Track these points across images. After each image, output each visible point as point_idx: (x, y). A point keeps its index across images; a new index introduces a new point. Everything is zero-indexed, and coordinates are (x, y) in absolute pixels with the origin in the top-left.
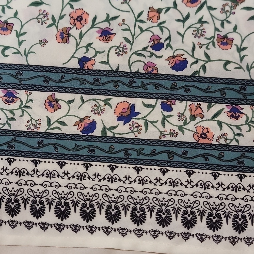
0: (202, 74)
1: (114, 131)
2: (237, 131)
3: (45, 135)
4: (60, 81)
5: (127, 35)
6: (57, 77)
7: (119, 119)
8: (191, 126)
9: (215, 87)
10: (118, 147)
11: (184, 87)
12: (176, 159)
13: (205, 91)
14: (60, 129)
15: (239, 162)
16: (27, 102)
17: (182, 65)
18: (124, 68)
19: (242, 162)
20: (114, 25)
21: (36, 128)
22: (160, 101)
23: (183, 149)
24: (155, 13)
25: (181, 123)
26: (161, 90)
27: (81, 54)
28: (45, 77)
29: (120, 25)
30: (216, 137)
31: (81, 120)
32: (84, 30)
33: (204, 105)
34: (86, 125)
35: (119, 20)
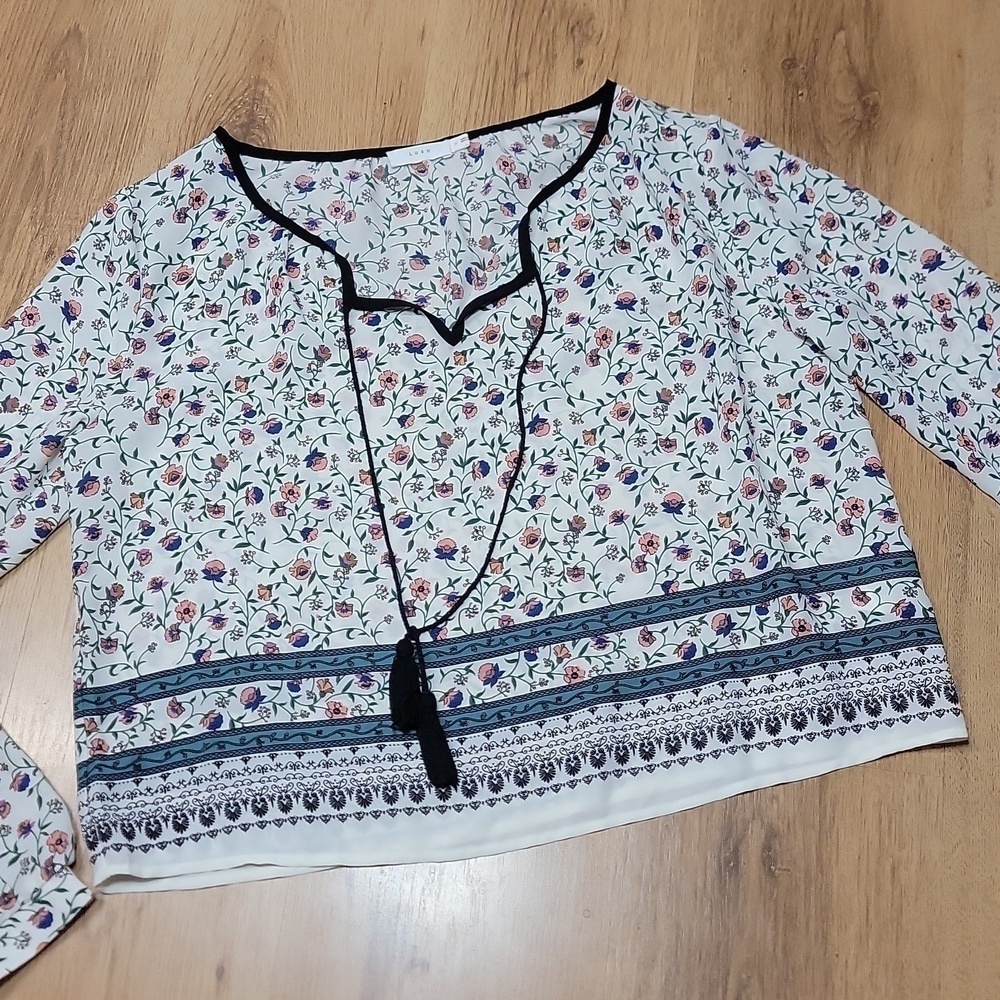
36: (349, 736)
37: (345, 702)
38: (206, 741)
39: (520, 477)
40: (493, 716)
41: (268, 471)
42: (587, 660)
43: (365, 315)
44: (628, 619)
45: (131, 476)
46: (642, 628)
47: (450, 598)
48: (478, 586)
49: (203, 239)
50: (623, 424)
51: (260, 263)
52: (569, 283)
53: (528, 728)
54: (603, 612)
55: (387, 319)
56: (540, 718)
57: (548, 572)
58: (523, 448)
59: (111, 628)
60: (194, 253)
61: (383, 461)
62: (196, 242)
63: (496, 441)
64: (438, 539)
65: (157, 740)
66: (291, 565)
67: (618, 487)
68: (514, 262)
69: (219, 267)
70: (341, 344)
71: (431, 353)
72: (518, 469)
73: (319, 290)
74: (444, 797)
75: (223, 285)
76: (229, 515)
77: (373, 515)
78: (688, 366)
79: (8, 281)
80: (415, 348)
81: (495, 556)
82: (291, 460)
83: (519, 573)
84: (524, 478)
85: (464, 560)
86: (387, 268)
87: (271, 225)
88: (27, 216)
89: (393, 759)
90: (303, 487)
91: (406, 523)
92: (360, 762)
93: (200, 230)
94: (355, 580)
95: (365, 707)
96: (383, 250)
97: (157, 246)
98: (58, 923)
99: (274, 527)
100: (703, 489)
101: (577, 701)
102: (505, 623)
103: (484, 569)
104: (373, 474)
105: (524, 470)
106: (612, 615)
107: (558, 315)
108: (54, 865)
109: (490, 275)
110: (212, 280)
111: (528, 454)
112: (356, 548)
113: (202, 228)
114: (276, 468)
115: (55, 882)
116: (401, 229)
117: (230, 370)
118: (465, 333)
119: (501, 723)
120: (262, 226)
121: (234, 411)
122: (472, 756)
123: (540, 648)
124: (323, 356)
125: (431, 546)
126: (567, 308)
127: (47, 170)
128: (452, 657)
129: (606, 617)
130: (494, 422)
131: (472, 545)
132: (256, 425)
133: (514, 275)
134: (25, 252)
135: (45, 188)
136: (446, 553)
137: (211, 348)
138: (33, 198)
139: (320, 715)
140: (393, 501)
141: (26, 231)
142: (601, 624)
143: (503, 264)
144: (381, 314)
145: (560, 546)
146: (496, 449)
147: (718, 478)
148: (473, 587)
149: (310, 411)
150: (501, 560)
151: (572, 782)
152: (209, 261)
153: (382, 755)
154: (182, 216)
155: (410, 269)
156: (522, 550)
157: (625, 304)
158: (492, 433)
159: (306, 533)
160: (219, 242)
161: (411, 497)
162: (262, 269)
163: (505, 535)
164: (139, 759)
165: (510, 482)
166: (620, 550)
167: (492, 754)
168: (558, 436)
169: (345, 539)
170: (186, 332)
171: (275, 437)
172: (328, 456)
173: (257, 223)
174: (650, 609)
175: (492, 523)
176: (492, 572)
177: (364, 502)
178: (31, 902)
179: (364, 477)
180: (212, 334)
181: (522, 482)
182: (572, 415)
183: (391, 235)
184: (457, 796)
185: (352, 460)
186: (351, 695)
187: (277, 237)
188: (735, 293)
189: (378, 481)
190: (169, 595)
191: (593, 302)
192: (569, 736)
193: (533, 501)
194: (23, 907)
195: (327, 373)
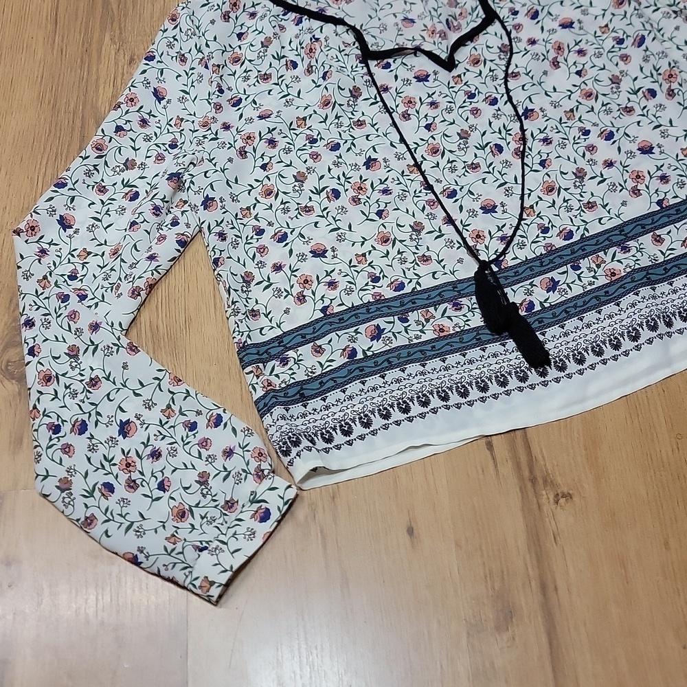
0: (419, 288)
1: (371, 350)
2: (465, 319)
3: (322, 375)
4: (314, 333)
5: (348, 278)
6: (310, 330)
7: (372, 340)
8: (429, 326)
9: (433, 294)
10: (380, 360)
11: (410, 301)
12: (428, 354)
13: (427, 299)
14: (331, 366)
15: (477, 340)
16: (298, 357)
17: (401, 286)
18: (358, 303)
19: (480, 339)
20: (335, 276)
21: (314, 373)
22: (396, 317)
23: (431, 345)
24: (361, 258)
25: (420, 327)
26: (394, 310)
27: (320, 306)
28: (301, 335)
29: (339, 274)
30: (451, 329)
31: (344, 350)
32: (314, 288)
33: (432, 309)
34: (350, 352)
35: (337, 271)
36: (456, 346)
37: (446, 323)
38: (349, 368)
39: (527, 150)
40: (562, 312)
41: (338, 176)
42: (620, 262)
43: (379, 64)
44: (639, 229)
45: (237, 196)
46: (652, 233)
47: (502, 239)
48: (521, 227)
49: (244, 33)
50: (592, 102)
51: (291, 42)
52: (521, 19)
53: (590, 316)
54: (620, 228)
55: (395, 63)
56: (597, 307)
57: (570, 209)
58: (523, 130)
59: (252, 303)
60: (239, 43)
61: (422, 156)
62: (240, 36)
63: (502, 129)
64: (480, 201)
65: (310, 374)
66: (375, 237)
67: (601, 144)
68: (476, 12)
69: (262, 47)
70: (368, 83)
71: (435, 80)
72: (525, 144)
73: (340, 52)
74: (543, 374)
75: (269, 59)
76: (318, 211)
77: (426, 193)
78: (625, 58)
79: (105, 83)
80: (422, 78)
81: (527, 204)
82: (353, 167)
83: (548, 213)
84: (530, 150)
85: (504, 212)
86: (386, 29)
87: (292, 16)
88: (107, 39)
89: (495, 355)
90: (368, 183)
91: (452, 194)
92: (471, 362)
93: (240, 28)
94: (427, 239)
95: (462, 324)
96: (379, 19)
97: (215, 38)
98: (275, 515)
99: (354, 213)
100: (664, 135)
101: (622, 290)
102: (549, 248)
103: (521, 215)
104: (418, 166)
105: (529, 144)
106: (627, 229)
107: (520, 41)
108: (263, 471)
109: (463, 23)
110: (259, 57)
111: (528, 134)
112: (420, 217)
113: (242, 25)
114: (344, 174)
115: (267, 483)
116: (388, 4)
117: (291, 114)
118: (457, 63)
119: (569, 316)
120: (286, 17)
121: (300, 141)
122: (555, 343)
123: (581, 261)
124: (356, 94)
125: (477, 206)
126: (524, 35)
127: (115, 7)
128: (516, 278)
129: (623, 231)
130: (496, 116)
131: (506, 200)
132: (320, 147)
133: (479, 21)
134: (113, 62)
135: (116, 19)
136: (489, 209)
137: (271, 102)
138: (109, 26)
139: (429, 335)
140: (438, 181)
141: (109, 48)
142: (622, 235)
143: (470, 14)
144: (391, 61)
145: (572, 190)
146: (504, 133)
147: (672, 126)
148: (517, 228)
149: (357, 132)
150: (532, 207)
151: (637, 346)
152: (252, 46)
153: (486, 355)
154: (226, 17)
155: (403, 28)
156: (544, 197)
157: (567, 25)
158: (497, 124)
159: (380, 214)
160: (257, 32)
161: (451, 177)
162: (294, 46)
163: (529, 190)
164: (302, 389)
165: (522, 154)
166: (617, 185)
167: (570, 338)
168: (546, 118)
169: (411, 213)
170: (249, 96)
171: (337, 153)
172: (380, 159)
173: (281, 16)
174: (653, 220)
175: (517, 183)
176: (528, 216)
177: (417, 185)
178: (249, 504)
179: (411, 169)
180: (269, 94)
181: (530, 152)
182: (552, 103)
183: (381, 9)
184: (553, 373)
185: (399, 159)
186: (449, 318)
187: (299, 22)
188: (642, 6)
189: (423, 170)
190: (289, 273)
191: (542, 28)
192: (624, 316)
193: (543, 163)
194: (244, 510)
195: (362, 105)
